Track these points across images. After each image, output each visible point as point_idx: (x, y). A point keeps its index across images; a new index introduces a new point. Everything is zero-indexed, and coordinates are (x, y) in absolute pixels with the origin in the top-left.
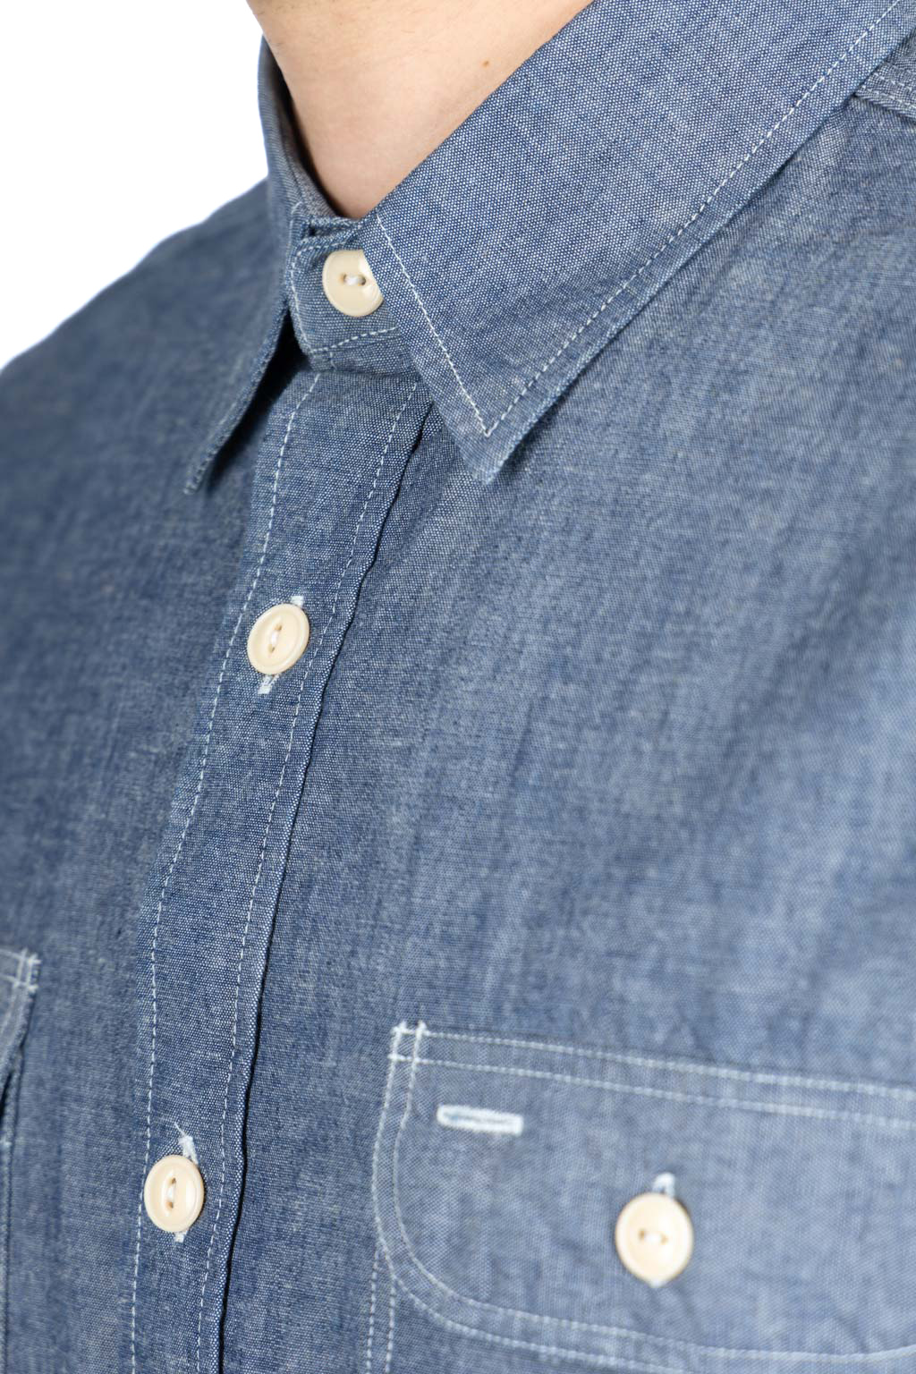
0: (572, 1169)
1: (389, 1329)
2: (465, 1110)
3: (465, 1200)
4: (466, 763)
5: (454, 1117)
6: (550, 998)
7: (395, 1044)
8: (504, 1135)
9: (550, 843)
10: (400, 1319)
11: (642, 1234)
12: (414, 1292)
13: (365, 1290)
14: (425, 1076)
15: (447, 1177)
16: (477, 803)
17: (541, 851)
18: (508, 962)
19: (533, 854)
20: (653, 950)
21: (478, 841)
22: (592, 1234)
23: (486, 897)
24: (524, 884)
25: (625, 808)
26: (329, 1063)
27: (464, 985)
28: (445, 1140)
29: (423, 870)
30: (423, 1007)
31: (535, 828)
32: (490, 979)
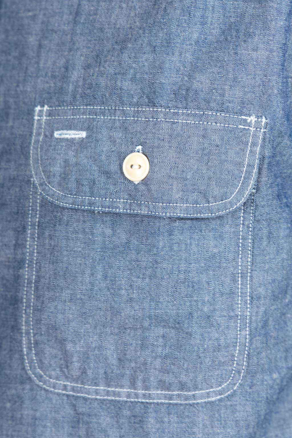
0: (105, 147)
1: (37, 210)
2: (65, 132)
3: (66, 161)
4: (57, 18)
5: (60, 135)
6: (94, 91)
7: (36, 113)
8: (80, 138)
9: (90, 41)
10: (41, 206)
11: (132, 166)
12: (47, 195)
13: (28, 198)
14: (48, 123)
15: (59, 154)
16: (62, 31)
17: (87, 44)
18: (77, 81)
19: (84, 45)
20: (132, 71)
21: (63, 43)
22: (114, 168)
23: (67, 61)
24: (81, 55)
25: (118, 26)
26: (10, 124)
27: (61, 91)
28: (57, 142)
29: (43, 55)
30: (46, 101)
31: (84, 36)
32: (71, 87)
